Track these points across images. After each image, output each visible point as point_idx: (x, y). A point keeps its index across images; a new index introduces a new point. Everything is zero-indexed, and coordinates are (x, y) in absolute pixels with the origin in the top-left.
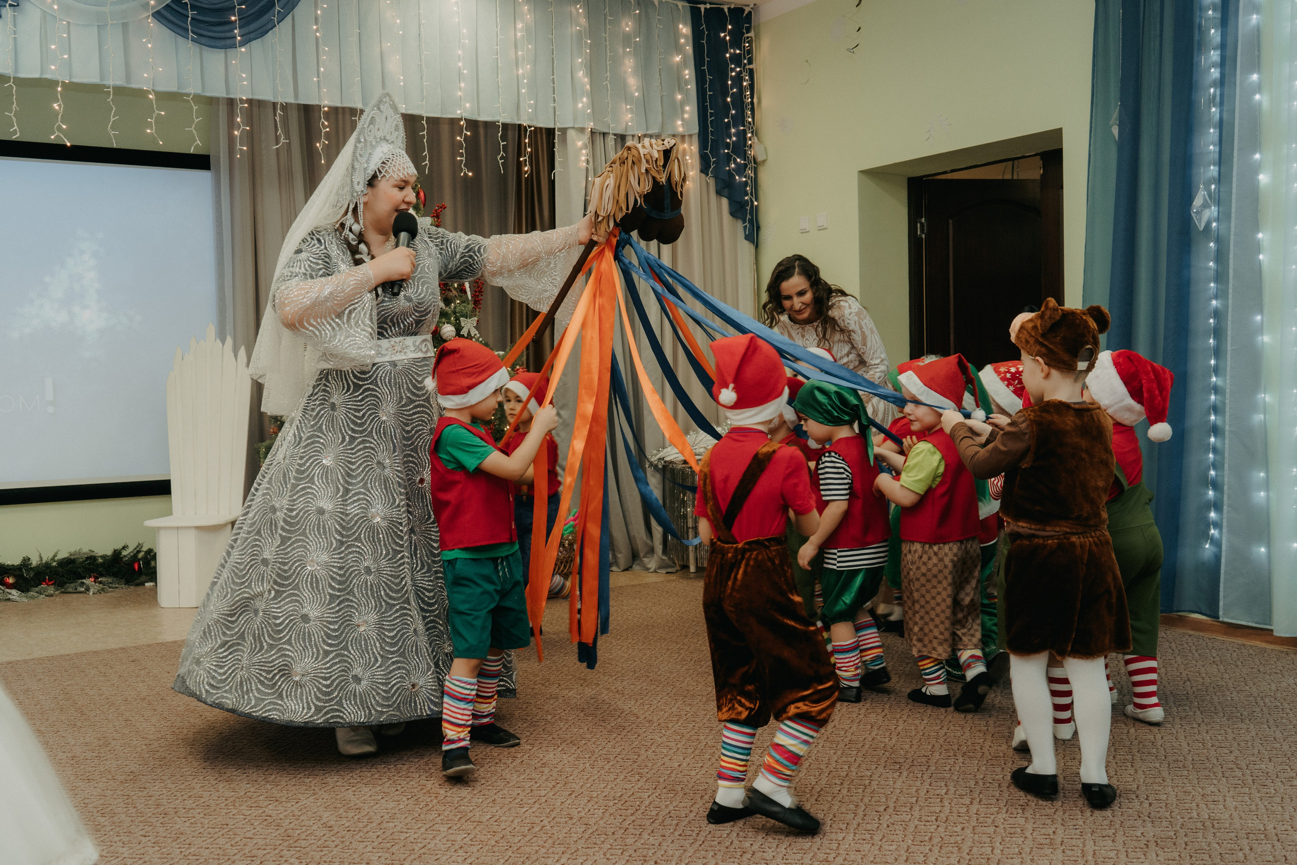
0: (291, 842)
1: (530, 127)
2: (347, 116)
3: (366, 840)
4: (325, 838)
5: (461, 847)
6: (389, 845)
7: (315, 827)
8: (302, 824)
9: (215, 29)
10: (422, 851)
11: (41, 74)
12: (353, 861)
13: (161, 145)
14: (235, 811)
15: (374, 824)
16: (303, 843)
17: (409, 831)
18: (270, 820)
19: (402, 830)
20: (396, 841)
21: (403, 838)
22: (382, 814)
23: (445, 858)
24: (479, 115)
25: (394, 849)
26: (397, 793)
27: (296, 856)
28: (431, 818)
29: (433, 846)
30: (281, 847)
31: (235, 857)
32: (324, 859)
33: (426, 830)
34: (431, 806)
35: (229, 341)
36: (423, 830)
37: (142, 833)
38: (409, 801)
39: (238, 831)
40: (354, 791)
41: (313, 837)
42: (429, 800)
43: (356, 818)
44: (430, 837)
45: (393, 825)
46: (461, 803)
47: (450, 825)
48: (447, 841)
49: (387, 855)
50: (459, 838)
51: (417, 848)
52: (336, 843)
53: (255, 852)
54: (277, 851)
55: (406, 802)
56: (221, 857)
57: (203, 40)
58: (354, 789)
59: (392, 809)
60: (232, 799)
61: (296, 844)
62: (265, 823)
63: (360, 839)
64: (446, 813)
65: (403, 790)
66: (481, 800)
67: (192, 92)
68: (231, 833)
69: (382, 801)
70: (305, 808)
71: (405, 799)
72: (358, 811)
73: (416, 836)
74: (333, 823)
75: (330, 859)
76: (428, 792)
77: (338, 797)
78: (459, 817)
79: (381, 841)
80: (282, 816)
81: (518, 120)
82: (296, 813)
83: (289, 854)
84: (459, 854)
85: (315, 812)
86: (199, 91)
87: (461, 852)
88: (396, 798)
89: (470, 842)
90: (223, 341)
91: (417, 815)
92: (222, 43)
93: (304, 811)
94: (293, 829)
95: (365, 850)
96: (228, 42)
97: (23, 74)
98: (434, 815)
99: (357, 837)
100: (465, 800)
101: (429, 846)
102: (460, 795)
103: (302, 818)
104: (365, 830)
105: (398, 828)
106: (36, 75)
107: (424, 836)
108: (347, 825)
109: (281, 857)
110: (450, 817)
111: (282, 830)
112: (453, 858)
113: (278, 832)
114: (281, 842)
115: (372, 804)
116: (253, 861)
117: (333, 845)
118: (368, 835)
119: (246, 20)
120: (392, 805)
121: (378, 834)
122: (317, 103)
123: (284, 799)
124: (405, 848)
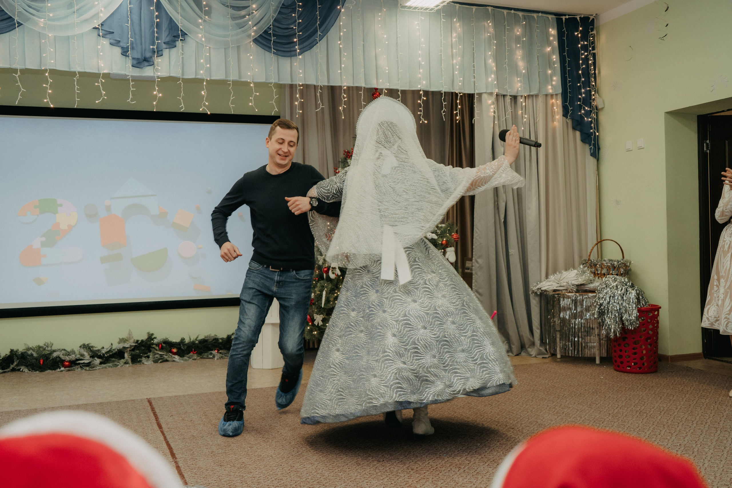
1: (460, 93)
2: (355, 92)
9: (284, 46)
11: (196, 75)
13: (257, 112)
24: (430, 87)
57: (279, 53)
67: (273, 81)
81: (453, 90)
86: (277, 81)
92: (289, 54)
96: (293, 53)
97: (186, 77)
106: (193, 77)
119: (301, 41)
122: (340, 85)
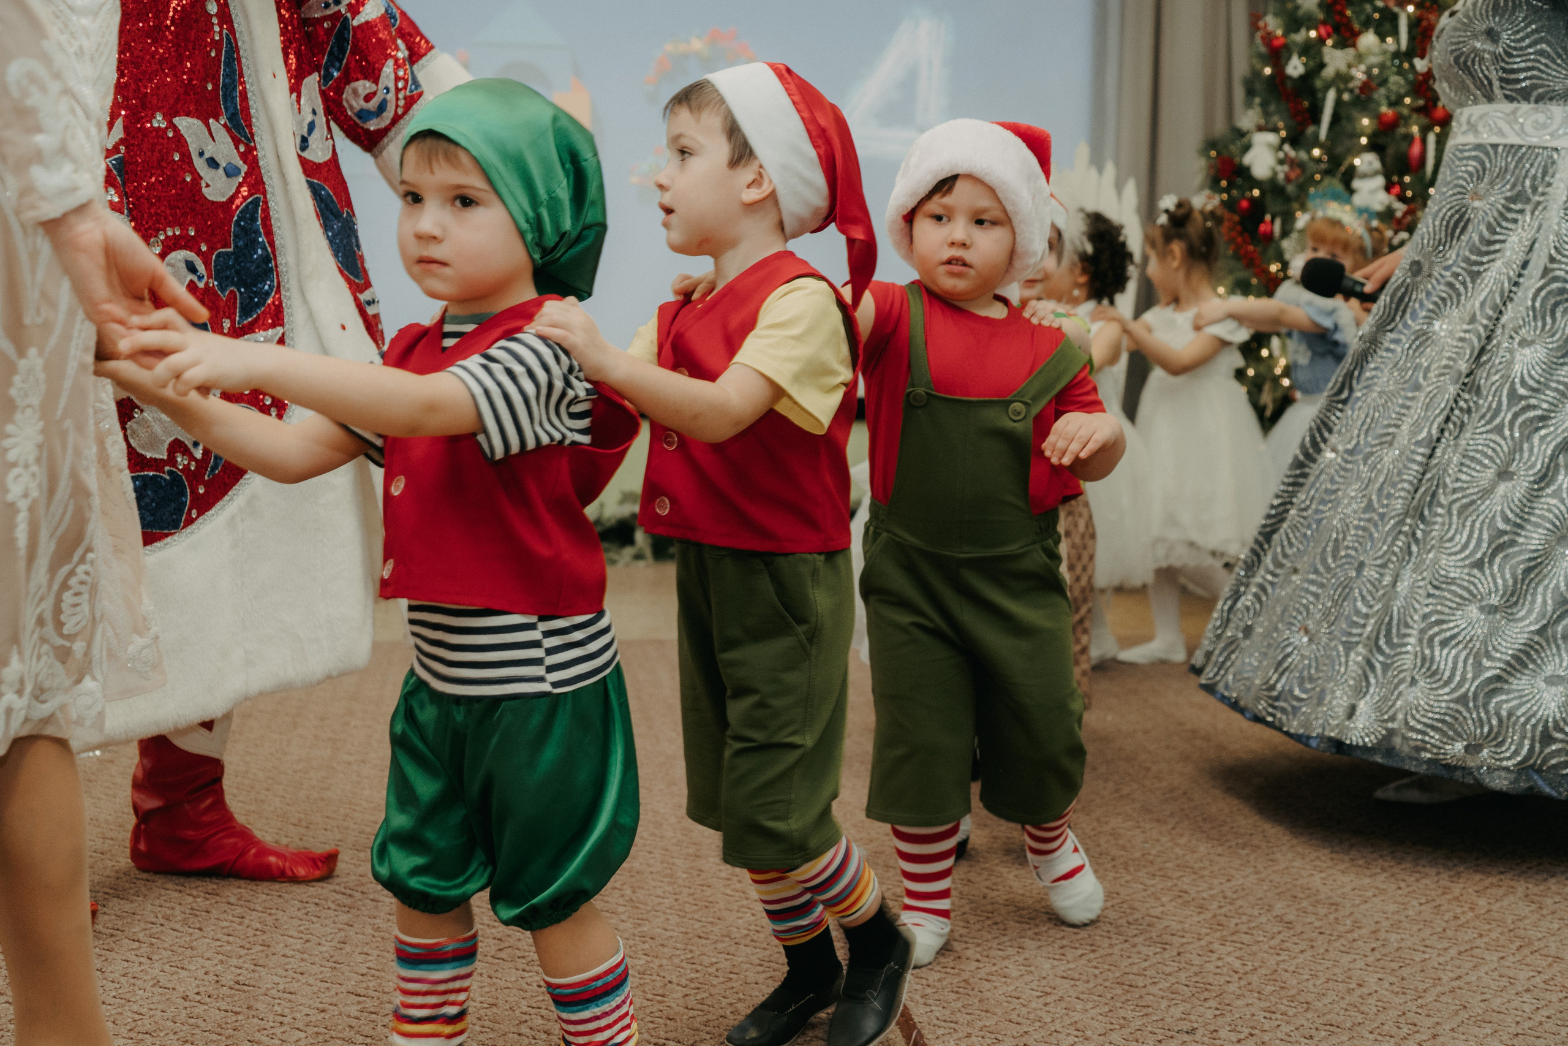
0: (1225, 933)
3: (1352, 951)
4: (1281, 936)
5: (1528, 990)
6: (1394, 965)
7: (1263, 919)
8: (1241, 911)
10: (1456, 984)
12: (1335, 978)
14: (1129, 878)
15: (1363, 931)
16: (1246, 939)
17: (1428, 950)
18: (1187, 898)
19: (1416, 947)
20: (1407, 962)
21: (1418, 959)
22: (1376, 919)
23: (1499, 1000)
25: (1405, 972)
26: (1400, 892)
27: (1238, 953)
28: (1467, 938)
29: (1474, 979)
30: (1208, 938)
31: (1136, 940)
32: (1282, 966)
33: (1460, 953)
34: (1463, 920)
35: (1110, 170)
36: (1453, 952)
37: (988, 883)
38: (1424, 907)
39: (1136, 905)
40: (1324, 879)
41: (1261, 932)
42: (1459, 910)
43: (1332, 917)
44: (1469, 965)
45: (1399, 937)
46: (1520, 924)
47: (1502, 954)
48: (1501, 976)
49: (1393, 979)
50: (1522, 975)
51: (1445, 979)
52: (1301, 947)
53: (1167, 938)
54: (1203, 943)
55: (1418, 908)
56: (1114, 936)
58: (1323, 875)
59: (1393, 913)
60: (1122, 860)
61: (1234, 938)
62: (1180, 901)
63: (1343, 949)
64: (1494, 935)
65: (1410, 889)
66: (1556, 926)
68: (1125, 906)
69: (1375, 900)
70: (1243, 889)
71: (1415, 903)
72: (1334, 907)
73: (1441, 959)
74: (1291, 917)
75: (1292, 968)
76: (1456, 899)
77: (1298, 883)
78: (1518, 944)
79: (1379, 956)
80: (1205, 895)
82: (1229, 894)
83: (1224, 950)
84: (1524, 999)
85: (1261, 899)
87: (1527, 997)
88: (1400, 899)
89: (1543, 985)
90: (1100, 170)
91: (1440, 930)
93: (1243, 893)
94: (1225, 916)
95: (1352, 966)
98: (1471, 934)
99: (1337, 944)
100: (1527, 921)
101: (1467, 979)
102: (1517, 912)
103: (1239, 903)
104: (1350, 936)
105: (1409, 944)
107: (1457, 962)
108: (1317, 924)
109: (1211, 951)
110: (1501, 942)
111: (1209, 915)
112: (1515, 1004)
113: (1202, 917)
114: (1208, 931)
115: (1357, 902)
116: (1165, 949)
117: (1297, 949)
118: (1355, 945)
120: (1392, 908)
121: (1374, 945)
123: (1206, 873)
124: (1423, 974)
